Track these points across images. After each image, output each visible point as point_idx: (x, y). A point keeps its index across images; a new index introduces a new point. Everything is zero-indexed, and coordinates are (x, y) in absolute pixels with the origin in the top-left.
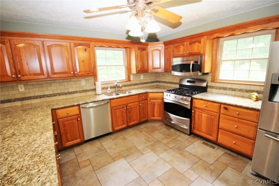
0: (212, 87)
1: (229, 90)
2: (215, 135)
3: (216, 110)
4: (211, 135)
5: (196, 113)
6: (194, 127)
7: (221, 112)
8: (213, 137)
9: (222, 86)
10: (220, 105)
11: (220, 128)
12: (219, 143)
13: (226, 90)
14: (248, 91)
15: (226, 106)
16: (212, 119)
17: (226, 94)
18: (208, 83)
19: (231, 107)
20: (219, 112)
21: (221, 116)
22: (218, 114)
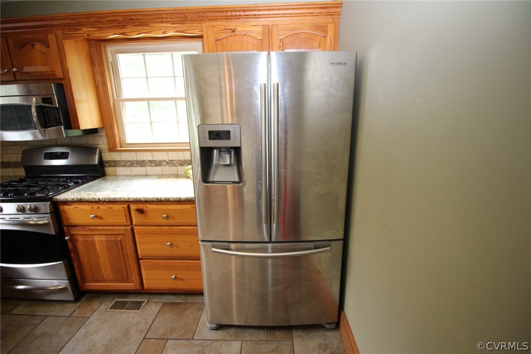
0: (115, 164)
1: (149, 166)
2: (134, 276)
3: (123, 220)
4: (127, 280)
5: (77, 240)
6: (83, 277)
7: (134, 223)
8: (133, 282)
9: (135, 159)
10: (129, 207)
11: (140, 257)
12: (147, 290)
13: (144, 166)
14: (183, 163)
15: (140, 206)
16: (119, 242)
17: (146, 176)
18: (103, 154)
19: (150, 206)
20: (129, 223)
21: (136, 232)
22: (130, 228)
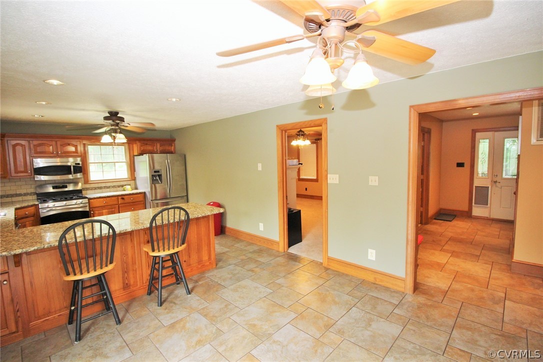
0: (87, 189)
3: (115, 203)
5: (95, 213)
9: (97, 186)
10: (118, 198)
15: (123, 197)
16: (113, 211)
19: (126, 197)
20: (118, 204)
21: (120, 206)
